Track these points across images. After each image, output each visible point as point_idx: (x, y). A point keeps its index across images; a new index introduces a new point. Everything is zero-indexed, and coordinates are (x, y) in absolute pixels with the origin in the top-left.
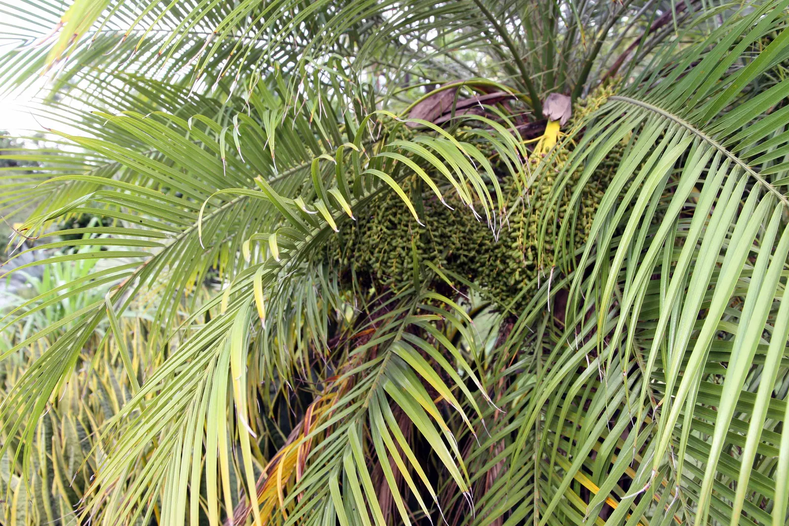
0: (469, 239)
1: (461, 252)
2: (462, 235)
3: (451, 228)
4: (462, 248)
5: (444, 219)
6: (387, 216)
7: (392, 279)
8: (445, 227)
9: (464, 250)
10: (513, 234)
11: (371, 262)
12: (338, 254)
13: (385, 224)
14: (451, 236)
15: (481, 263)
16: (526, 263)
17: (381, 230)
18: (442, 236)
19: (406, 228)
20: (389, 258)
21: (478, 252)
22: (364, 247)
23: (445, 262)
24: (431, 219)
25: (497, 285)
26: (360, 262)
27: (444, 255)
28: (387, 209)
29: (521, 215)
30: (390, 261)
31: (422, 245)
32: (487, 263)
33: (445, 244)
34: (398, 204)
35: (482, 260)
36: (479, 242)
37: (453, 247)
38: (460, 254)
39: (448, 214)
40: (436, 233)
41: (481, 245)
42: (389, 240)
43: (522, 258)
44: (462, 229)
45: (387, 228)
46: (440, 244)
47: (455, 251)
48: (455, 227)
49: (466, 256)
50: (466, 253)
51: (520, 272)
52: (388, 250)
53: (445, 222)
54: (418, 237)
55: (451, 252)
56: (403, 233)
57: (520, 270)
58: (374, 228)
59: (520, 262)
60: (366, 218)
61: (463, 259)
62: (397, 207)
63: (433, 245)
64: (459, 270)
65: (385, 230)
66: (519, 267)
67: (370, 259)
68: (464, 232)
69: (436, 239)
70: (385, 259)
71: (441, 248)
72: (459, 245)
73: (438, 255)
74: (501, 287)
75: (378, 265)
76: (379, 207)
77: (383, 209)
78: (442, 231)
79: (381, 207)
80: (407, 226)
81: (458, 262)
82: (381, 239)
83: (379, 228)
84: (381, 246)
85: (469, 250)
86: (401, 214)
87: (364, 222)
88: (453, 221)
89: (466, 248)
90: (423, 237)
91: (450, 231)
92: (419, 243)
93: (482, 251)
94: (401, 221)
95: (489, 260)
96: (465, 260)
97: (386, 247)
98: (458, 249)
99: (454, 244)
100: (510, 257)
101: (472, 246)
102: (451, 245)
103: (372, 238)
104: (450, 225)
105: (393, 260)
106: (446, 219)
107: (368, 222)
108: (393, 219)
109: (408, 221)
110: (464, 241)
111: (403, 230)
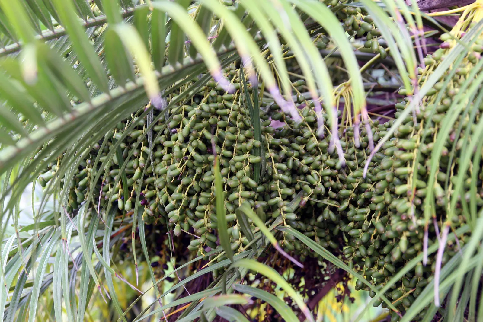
0: (342, 181)
1: (325, 201)
2: (328, 171)
3: (310, 159)
4: (327, 195)
5: (301, 143)
6: (200, 129)
7: (201, 240)
8: (300, 158)
9: (332, 199)
10: (401, 170)
11: (167, 208)
12: (117, 192)
13: (194, 144)
14: (309, 173)
15: (355, 222)
16: (416, 222)
17: (188, 153)
18: (295, 172)
19: (228, 153)
20: (198, 203)
21: (354, 203)
22: (158, 182)
23: (293, 216)
24: (277, 141)
25: (381, 263)
26: (152, 207)
27: (294, 205)
28: (200, 119)
29: (417, 138)
30: (199, 208)
31: (253, 183)
32: (366, 222)
33: (298, 186)
34: (219, 111)
35: (357, 217)
36: (356, 185)
37: (311, 191)
38: (325, 206)
39: (306, 135)
40: (284, 166)
41: (359, 191)
42: (198, 171)
43: (412, 212)
44: (330, 162)
45: (197, 150)
46: (289, 186)
47: (314, 200)
48: (319, 157)
49: (334, 209)
50: (334, 204)
51: (409, 238)
52: (197, 189)
53: (301, 148)
54: (247, 168)
55: (306, 199)
56: (223, 162)
57: (408, 234)
58: (176, 149)
59: (408, 220)
60: (166, 131)
61: (328, 214)
62: (217, 115)
63: (275, 185)
64: (323, 234)
65: (193, 153)
66: (407, 229)
67: (167, 203)
68: (333, 168)
69: (281, 176)
70: (192, 205)
71: (289, 191)
72: (321, 188)
73: (282, 203)
74: (386, 265)
75: (177, 212)
76: (186, 115)
77: (192, 118)
78: (294, 164)
79: (190, 114)
80: (231, 149)
81: (320, 219)
82: (187, 168)
83: (184, 150)
84: (184, 181)
85: (340, 201)
86: (224, 129)
87: (161, 139)
88: (316, 147)
89: (334, 195)
90: (257, 169)
91: (308, 165)
92: (246, 179)
93: (359, 202)
94: (223, 140)
95: (369, 219)
96: (333, 216)
97: (194, 183)
98: (320, 196)
99: (312, 186)
100: (395, 211)
101: (344, 192)
102: (307, 187)
103: (172, 166)
104: (309, 153)
105: (203, 207)
106: (304, 142)
107: (168, 139)
108: (208, 135)
109: (233, 141)
110: (333, 183)
111: (223, 156)
